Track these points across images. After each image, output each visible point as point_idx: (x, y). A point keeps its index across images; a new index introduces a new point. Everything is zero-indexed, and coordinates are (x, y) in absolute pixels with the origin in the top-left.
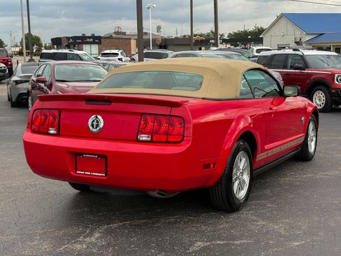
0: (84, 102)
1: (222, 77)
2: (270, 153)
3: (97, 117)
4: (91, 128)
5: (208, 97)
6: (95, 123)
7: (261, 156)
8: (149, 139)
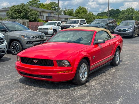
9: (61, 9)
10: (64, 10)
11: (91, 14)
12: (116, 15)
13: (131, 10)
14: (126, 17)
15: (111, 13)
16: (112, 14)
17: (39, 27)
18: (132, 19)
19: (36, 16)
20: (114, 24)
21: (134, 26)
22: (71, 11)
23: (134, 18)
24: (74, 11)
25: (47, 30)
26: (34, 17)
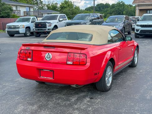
0: (43, 47)
1: (101, 35)
2: (120, 66)
3: (49, 54)
4: (46, 58)
5: (95, 44)
6: (48, 56)
7: (116, 68)
8: (72, 63)
9: (44, 3)
10: (47, 3)
11: (77, 8)
12: (106, 10)
13: (121, 3)
14: (116, 12)
15: (100, 7)
16: (102, 8)
17: (8, 25)
18: (123, 14)
19: (9, 11)
20: (99, 20)
21: (124, 23)
22: (55, 5)
23: (124, 12)
24: (59, 6)
25: (18, 28)
26: (6, 12)
